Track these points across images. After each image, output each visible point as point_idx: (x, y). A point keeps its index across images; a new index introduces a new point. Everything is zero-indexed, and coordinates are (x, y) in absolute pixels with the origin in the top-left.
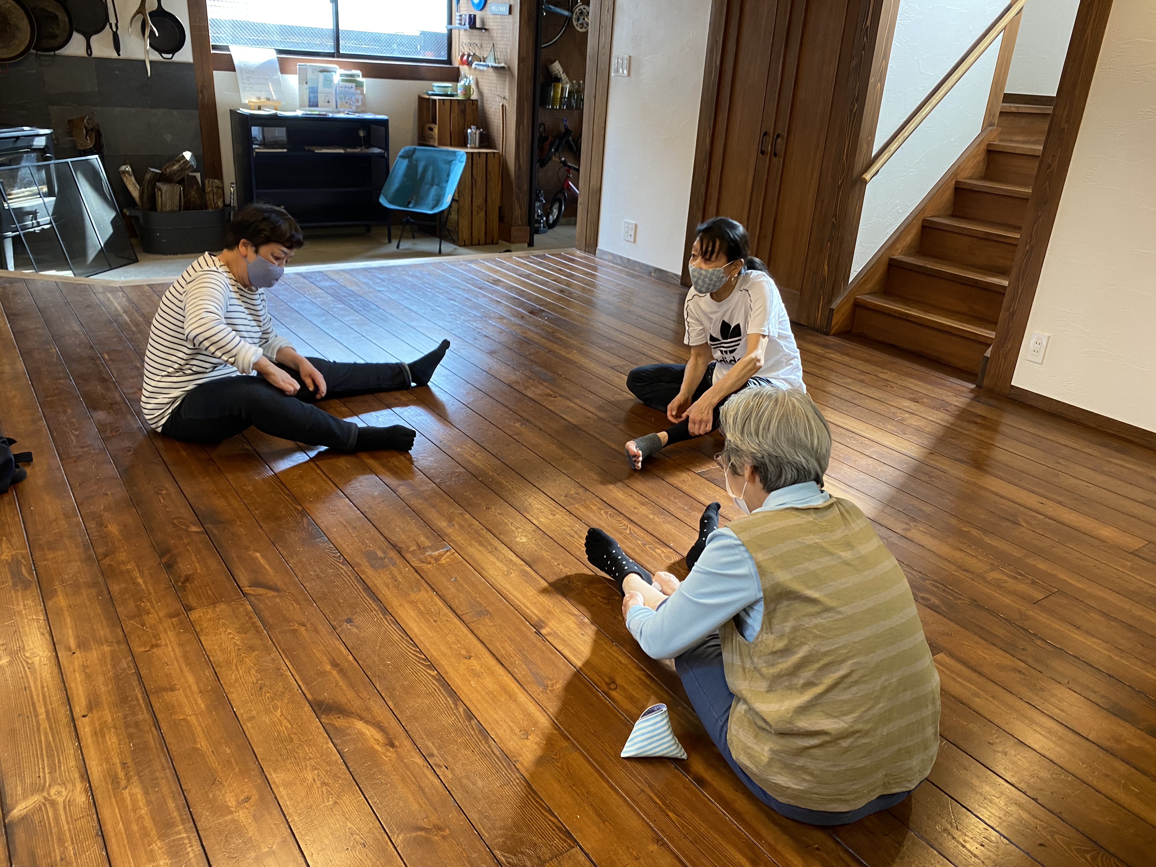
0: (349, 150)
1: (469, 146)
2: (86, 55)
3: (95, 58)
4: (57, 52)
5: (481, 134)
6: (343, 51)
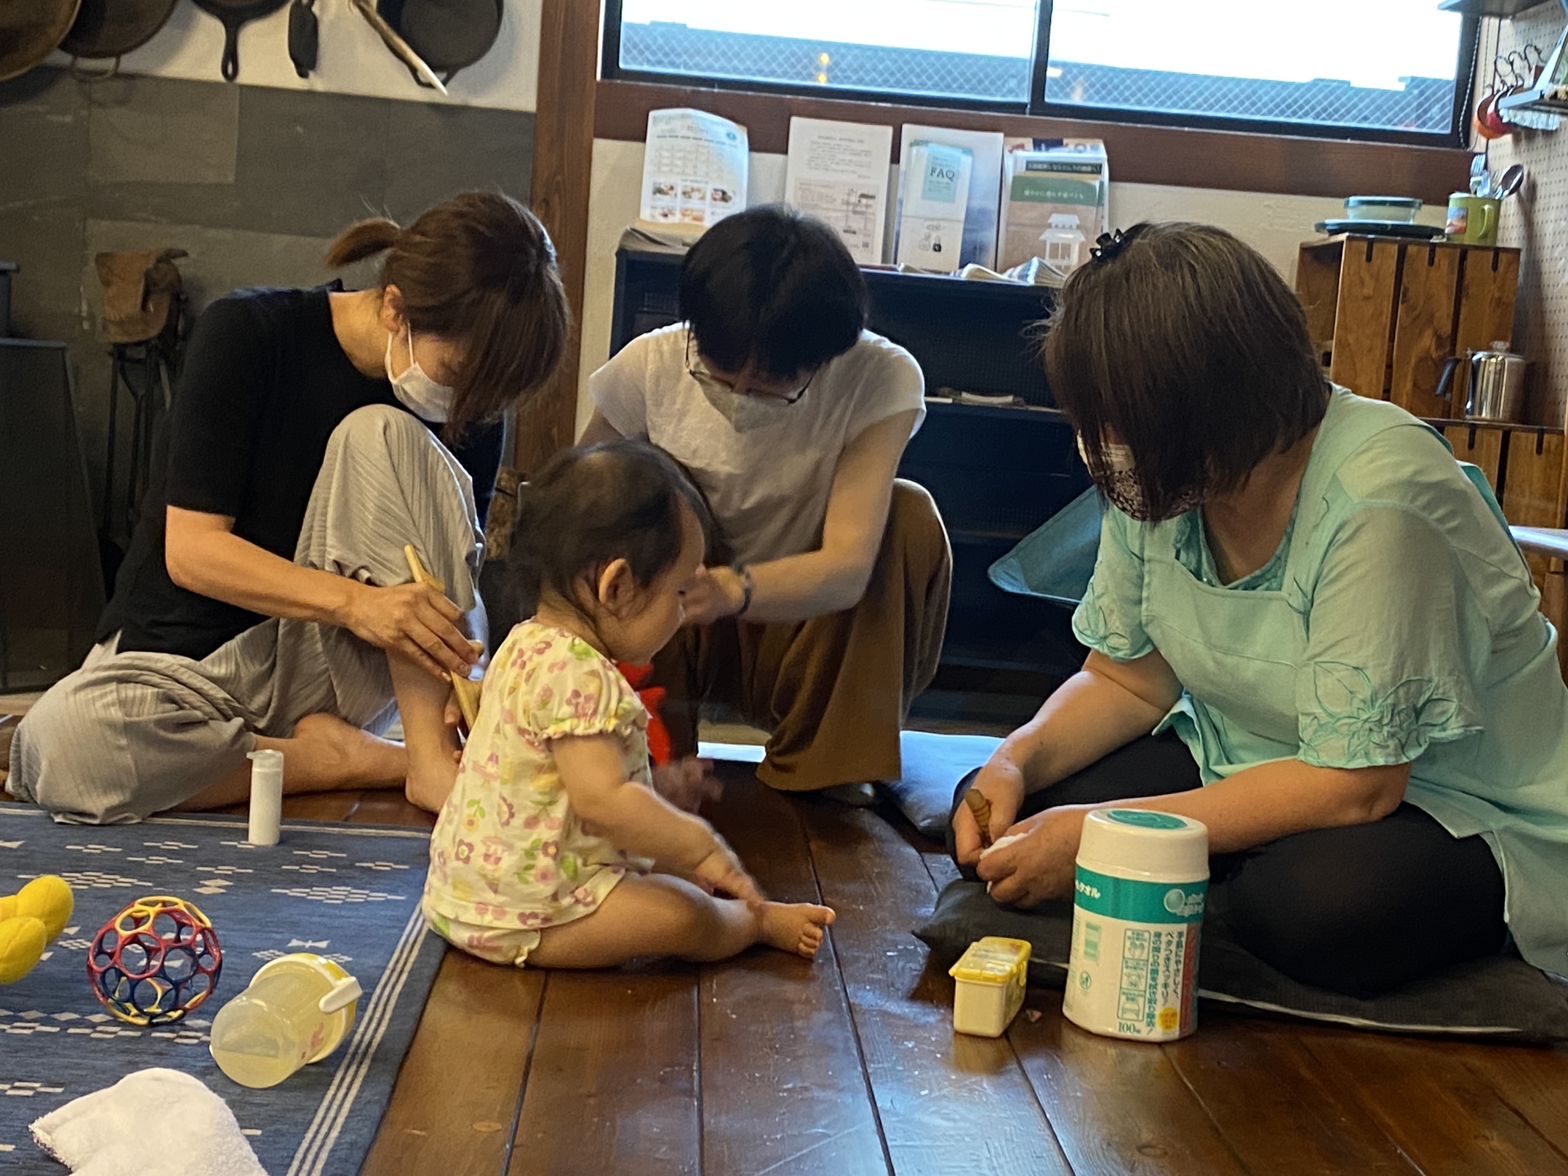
2: (221, 78)
3: (242, 87)
6: (1055, 95)
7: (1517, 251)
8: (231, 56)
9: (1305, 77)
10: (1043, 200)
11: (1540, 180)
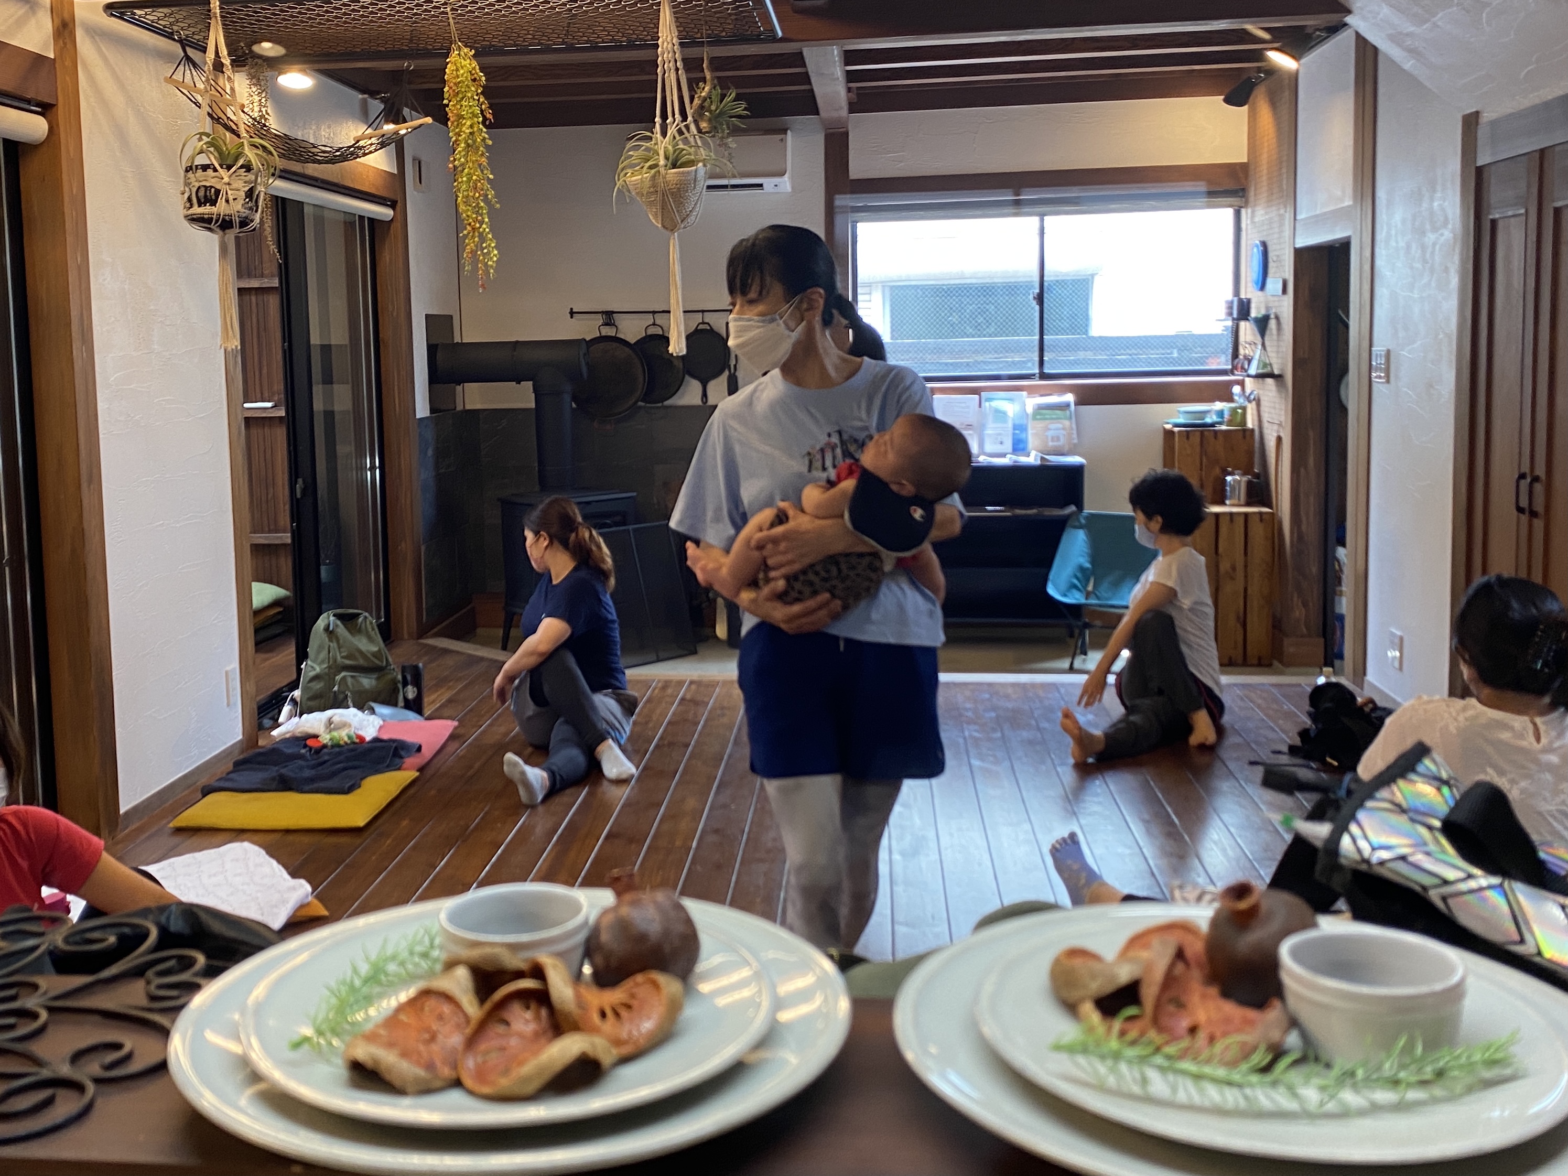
0: (1019, 512)
1: (1228, 502)
2: (699, 403)
4: (667, 403)
5: (1249, 483)
6: (1049, 369)
7: (1252, 430)
8: (705, 395)
9: (1173, 333)
10: (1047, 419)
11: (1262, 398)
